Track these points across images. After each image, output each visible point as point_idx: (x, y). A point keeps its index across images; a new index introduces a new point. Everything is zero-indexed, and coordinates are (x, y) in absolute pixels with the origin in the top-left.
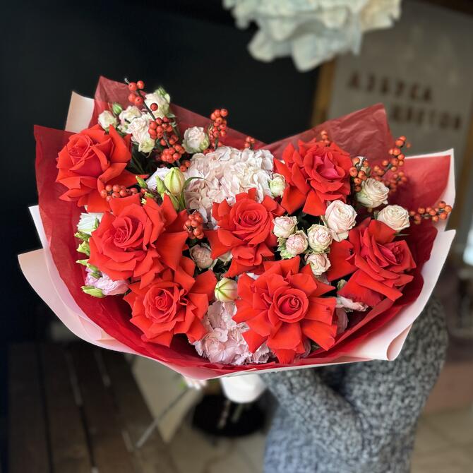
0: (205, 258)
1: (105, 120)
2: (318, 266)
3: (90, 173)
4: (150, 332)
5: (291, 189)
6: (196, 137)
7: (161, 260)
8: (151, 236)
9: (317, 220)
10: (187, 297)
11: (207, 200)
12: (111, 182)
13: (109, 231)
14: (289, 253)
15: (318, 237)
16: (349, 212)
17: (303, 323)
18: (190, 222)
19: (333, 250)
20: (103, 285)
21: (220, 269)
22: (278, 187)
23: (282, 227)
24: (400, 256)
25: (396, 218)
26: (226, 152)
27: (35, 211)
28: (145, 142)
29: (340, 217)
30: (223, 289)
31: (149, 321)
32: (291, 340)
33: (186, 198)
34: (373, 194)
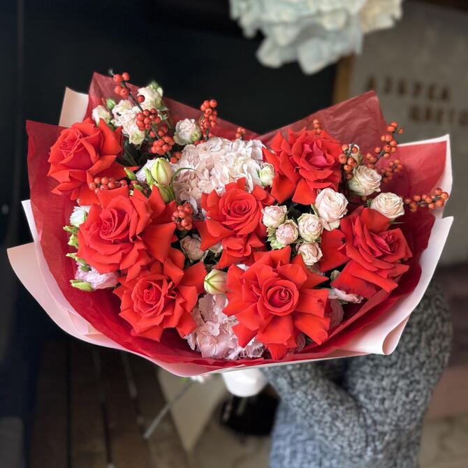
0: (195, 249)
1: (99, 114)
2: (310, 256)
3: (80, 166)
4: (139, 326)
5: (281, 178)
6: (187, 128)
7: (148, 252)
8: (136, 228)
9: (307, 209)
10: (176, 290)
11: (197, 191)
12: (100, 175)
13: (97, 224)
14: (279, 243)
15: (308, 226)
16: (339, 200)
17: (295, 315)
18: (179, 213)
19: (324, 240)
20: (92, 279)
21: (211, 260)
22: (267, 176)
23: (271, 216)
24: (394, 245)
25: (389, 206)
26: (217, 143)
27: (27, 205)
28: (135, 135)
29: (330, 205)
30: (212, 281)
31: (137, 315)
32: (281, 334)
33: (176, 190)
34: (365, 181)
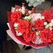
11: (33, 21)
33: (30, 21)
